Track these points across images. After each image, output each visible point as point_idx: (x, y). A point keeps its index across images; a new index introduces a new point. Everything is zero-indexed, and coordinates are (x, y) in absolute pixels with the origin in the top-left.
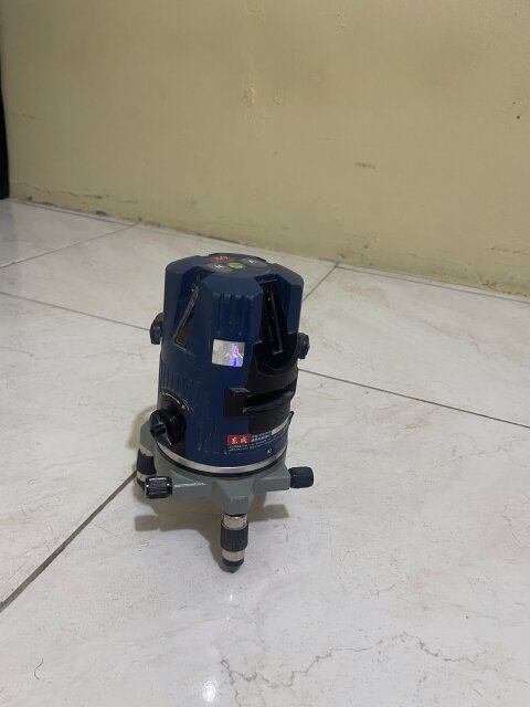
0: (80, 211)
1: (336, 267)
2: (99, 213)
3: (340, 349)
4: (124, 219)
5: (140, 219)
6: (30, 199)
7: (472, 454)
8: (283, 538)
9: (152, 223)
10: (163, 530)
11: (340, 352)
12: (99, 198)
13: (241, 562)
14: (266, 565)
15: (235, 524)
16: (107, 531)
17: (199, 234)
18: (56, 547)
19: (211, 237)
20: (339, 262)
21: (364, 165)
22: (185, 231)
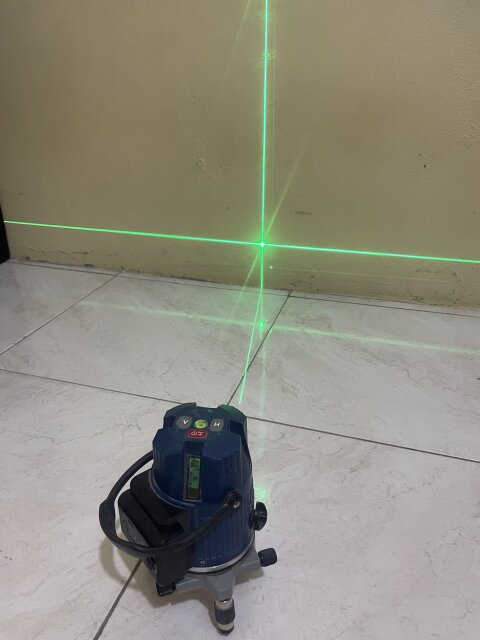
0: (71, 265)
1: (289, 296)
2: (87, 265)
3: (296, 392)
4: (108, 269)
5: (122, 268)
6: (28, 258)
7: (403, 492)
8: (260, 599)
9: (132, 271)
10: (172, 604)
11: (296, 396)
12: (86, 253)
13: (232, 629)
14: (249, 626)
15: (225, 606)
16: (131, 612)
17: (173, 276)
18: (96, 632)
19: (183, 278)
20: (291, 291)
21: (303, 213)
22: (162, 275)
